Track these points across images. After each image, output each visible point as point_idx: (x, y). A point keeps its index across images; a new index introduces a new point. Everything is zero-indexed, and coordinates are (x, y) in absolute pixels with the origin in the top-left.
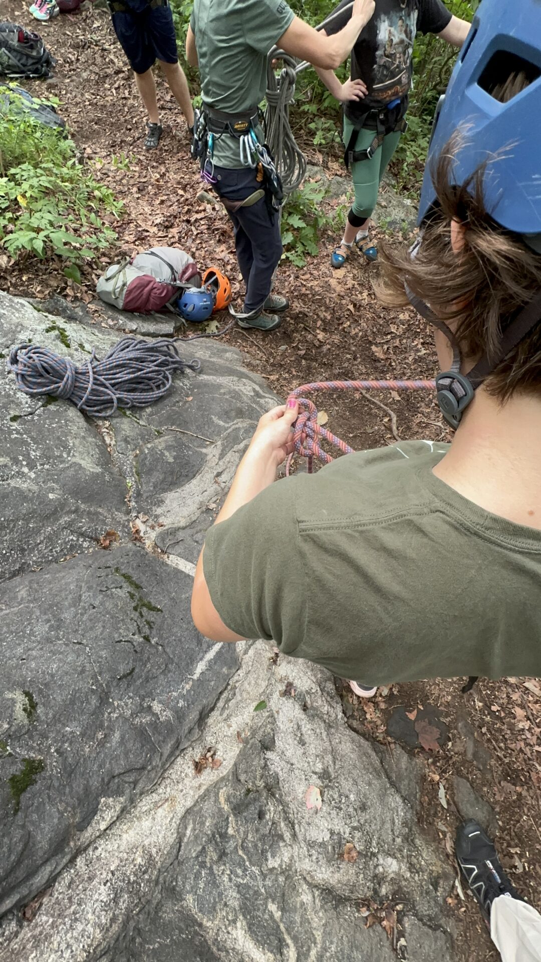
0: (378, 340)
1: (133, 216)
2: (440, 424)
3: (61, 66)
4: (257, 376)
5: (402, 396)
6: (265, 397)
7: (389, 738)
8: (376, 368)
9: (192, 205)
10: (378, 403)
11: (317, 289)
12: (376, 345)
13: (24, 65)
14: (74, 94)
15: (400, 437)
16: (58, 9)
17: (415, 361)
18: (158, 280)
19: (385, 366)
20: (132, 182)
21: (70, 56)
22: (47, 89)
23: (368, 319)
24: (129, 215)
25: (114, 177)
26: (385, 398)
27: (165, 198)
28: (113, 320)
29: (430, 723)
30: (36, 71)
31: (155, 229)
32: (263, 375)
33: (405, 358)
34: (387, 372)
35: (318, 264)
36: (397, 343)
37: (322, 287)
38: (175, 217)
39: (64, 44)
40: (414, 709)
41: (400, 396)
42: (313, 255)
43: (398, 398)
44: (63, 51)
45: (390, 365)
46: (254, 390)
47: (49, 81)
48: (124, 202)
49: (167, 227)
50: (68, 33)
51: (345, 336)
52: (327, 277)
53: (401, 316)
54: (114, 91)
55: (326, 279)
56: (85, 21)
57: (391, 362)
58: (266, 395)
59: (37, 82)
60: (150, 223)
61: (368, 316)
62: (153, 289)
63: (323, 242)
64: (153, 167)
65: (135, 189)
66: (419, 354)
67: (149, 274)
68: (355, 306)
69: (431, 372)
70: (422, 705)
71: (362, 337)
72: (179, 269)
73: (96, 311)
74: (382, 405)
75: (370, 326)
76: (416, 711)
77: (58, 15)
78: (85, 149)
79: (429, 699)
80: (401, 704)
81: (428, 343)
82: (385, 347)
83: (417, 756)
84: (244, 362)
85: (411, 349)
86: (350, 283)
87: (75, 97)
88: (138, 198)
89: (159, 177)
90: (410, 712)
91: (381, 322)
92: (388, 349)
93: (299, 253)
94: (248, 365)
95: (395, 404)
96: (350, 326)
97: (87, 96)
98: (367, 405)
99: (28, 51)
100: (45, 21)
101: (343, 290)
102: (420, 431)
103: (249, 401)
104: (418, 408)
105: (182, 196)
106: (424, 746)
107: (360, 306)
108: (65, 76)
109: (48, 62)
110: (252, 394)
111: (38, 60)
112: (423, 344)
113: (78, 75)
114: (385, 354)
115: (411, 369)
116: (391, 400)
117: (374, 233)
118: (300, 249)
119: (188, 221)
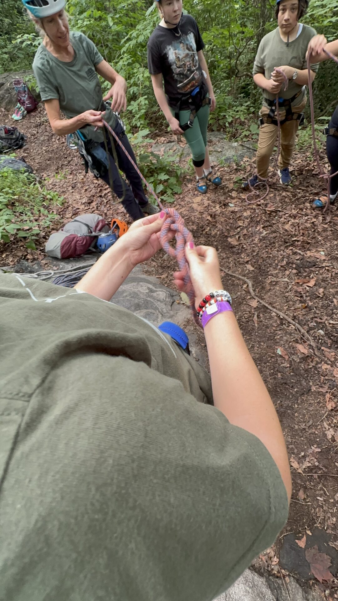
0: (231, 234)
1: (70, 203)
2: (286, 280)
3: (30, 138)
4: (153, 278)
5: (255, 266)
6: (157, 291)
7: (283, 571)
8: (233, 252)
9: (102, 187)
10: (237, 276)
11: (185, 213)
12: (231, 237)
13: (10, 144)
14: (37, 149)
15: (257, 296)
16: (26, 112)
17: (260, 240)
18: (79, 235)
19: (239, 249)
20: (68, 184)
21: (34, 132)
22: (23, 152)
23: (222, 222)
24: (68, 203)
25: (59, 185)
26: (243, 270)
27: (87, 187)
28: (56, 267)
29: (320, 550)
30: (17, 145)
31: (83, 206)
32: (157, 276)
33: (253, 241)
34: (241, 252)
35: (184, 197)
36: (245, 232)
37: (188, 210)
38: (94, 196)
39: (30, 127)
40: (303, 535)
41: (253, 267)
42: (179, 193)
43: (252, 269)
44: (30, 131)
45: (243, 247)
46: (149, 288)
47: (24, 148)
48: (65, 197)
49: (89, 203)
50: (32, 121)
51: (208, 237)
52: (190, 203)
53: (245, 214)
54: (57, 141)
55: (190, 205)
56: (40, 112)
57: (243, 246)
58: (158, 290)
59: (19, 150)
60: (80, 204)
61: (221, 220)
62: (77, 241)
63: (185, 184)
64: (80, 173)
65: (71, 188)
66: (262, 235)
67: (73, 233)
68: (211, 216)
69: (273, 245)
70: (310, 530)
71: (220, 234)
72: (93, 225)
73: (46, 264)
74: (240, 277)
75: (224, 226)
76: (305, 537)
77: (26, 115)
78: (43, 175)
79: (315, 523)
80: (290, 531)
81: (267, 226)
82: (237, 237)
83: (313, 588)
84: (143, 271)
85: (256, 233)
86: (206, 203)
87: (38, 151)
88: (72, 192)
89: (83, 177)
90: (300, 539)
91: (231, 222)
92: (239, 237)
93: (169, 194)
94: (147, 272)
95: (251, 273)
96: (210, 230)
97: (44, 148)
98: (230, 279)
99: (11, 137)
100: (20, 120)
101: (202, 208)
102: (272, 288)
103: (145, 297)
104: (268, 272)
105: (96, 183)
106: (316, 576)
107: (215, 215)
108: (32, 143)
109: (22, 139)
110: (147, 291)
111: (17, 139)
112: (263, 228)
113: (38, 140)
114: (238, 241)
115: (258, 246)
116: (247, 271)
117: (217, 169)
118: (169, 192)
119: (101, 196)
